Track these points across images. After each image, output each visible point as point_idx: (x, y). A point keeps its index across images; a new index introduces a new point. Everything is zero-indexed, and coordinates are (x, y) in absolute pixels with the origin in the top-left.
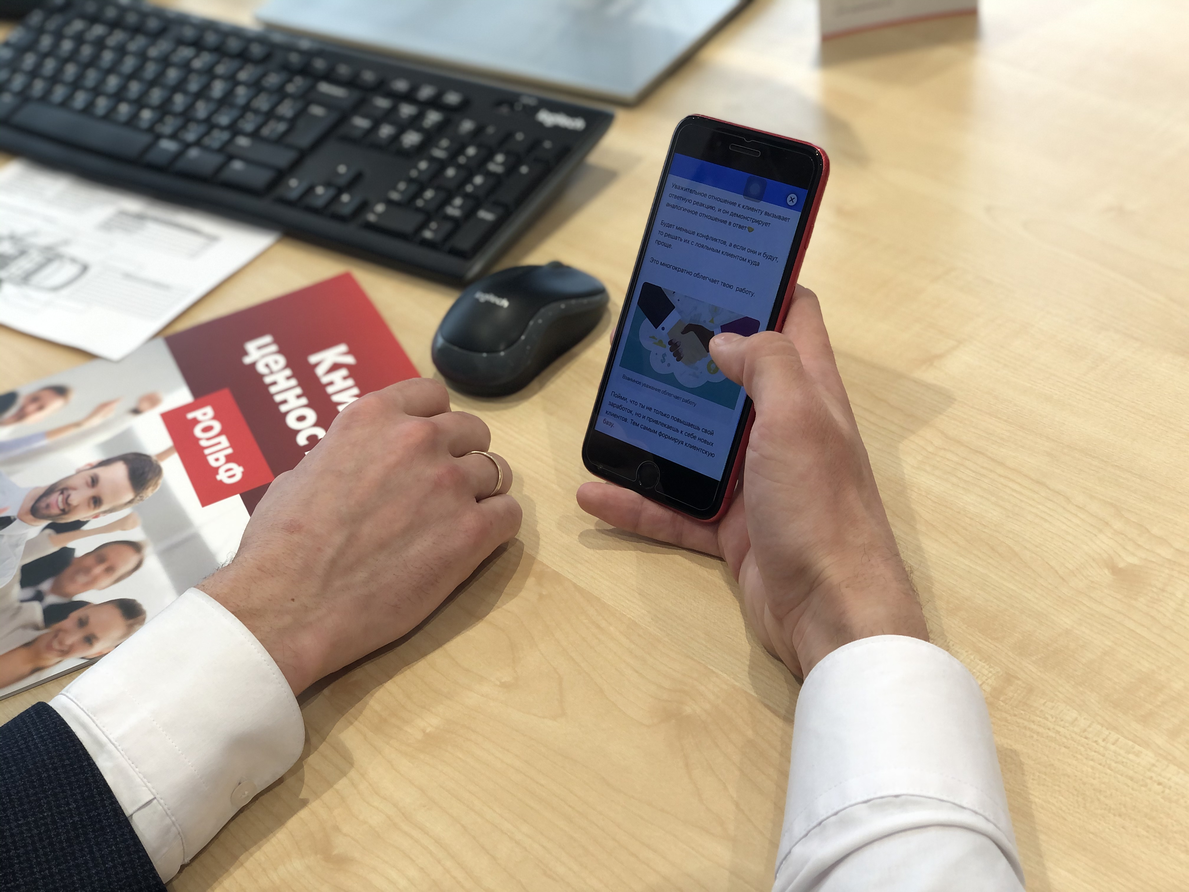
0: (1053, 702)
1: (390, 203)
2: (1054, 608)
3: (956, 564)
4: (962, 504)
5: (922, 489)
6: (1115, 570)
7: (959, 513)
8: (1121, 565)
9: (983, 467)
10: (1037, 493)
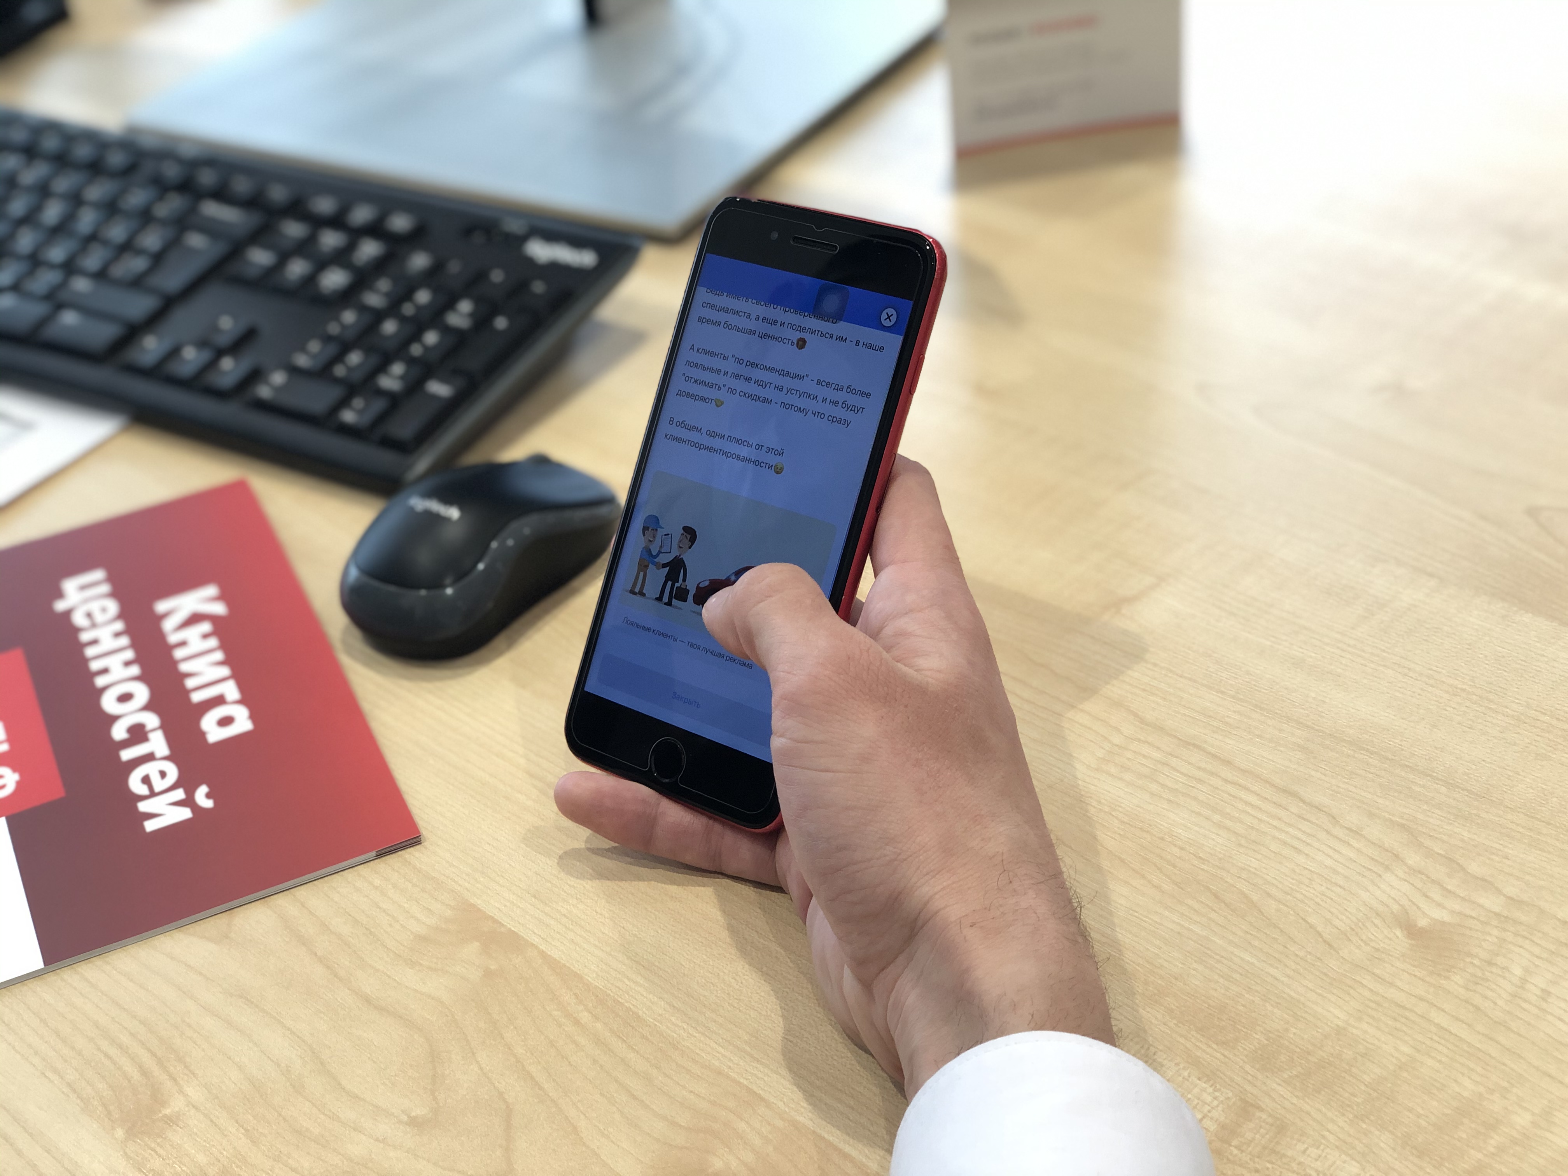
0: (1318, 1148)
1: (294, 371)
2: (1316, 993)
3: (1158, 921)
4: (1166, 825)
5: (1103, 801)
6: (1412, 931)
7: (1162, 839)
8: (1422, 923)
9: (1199, 768)
10: (1285, 809)
